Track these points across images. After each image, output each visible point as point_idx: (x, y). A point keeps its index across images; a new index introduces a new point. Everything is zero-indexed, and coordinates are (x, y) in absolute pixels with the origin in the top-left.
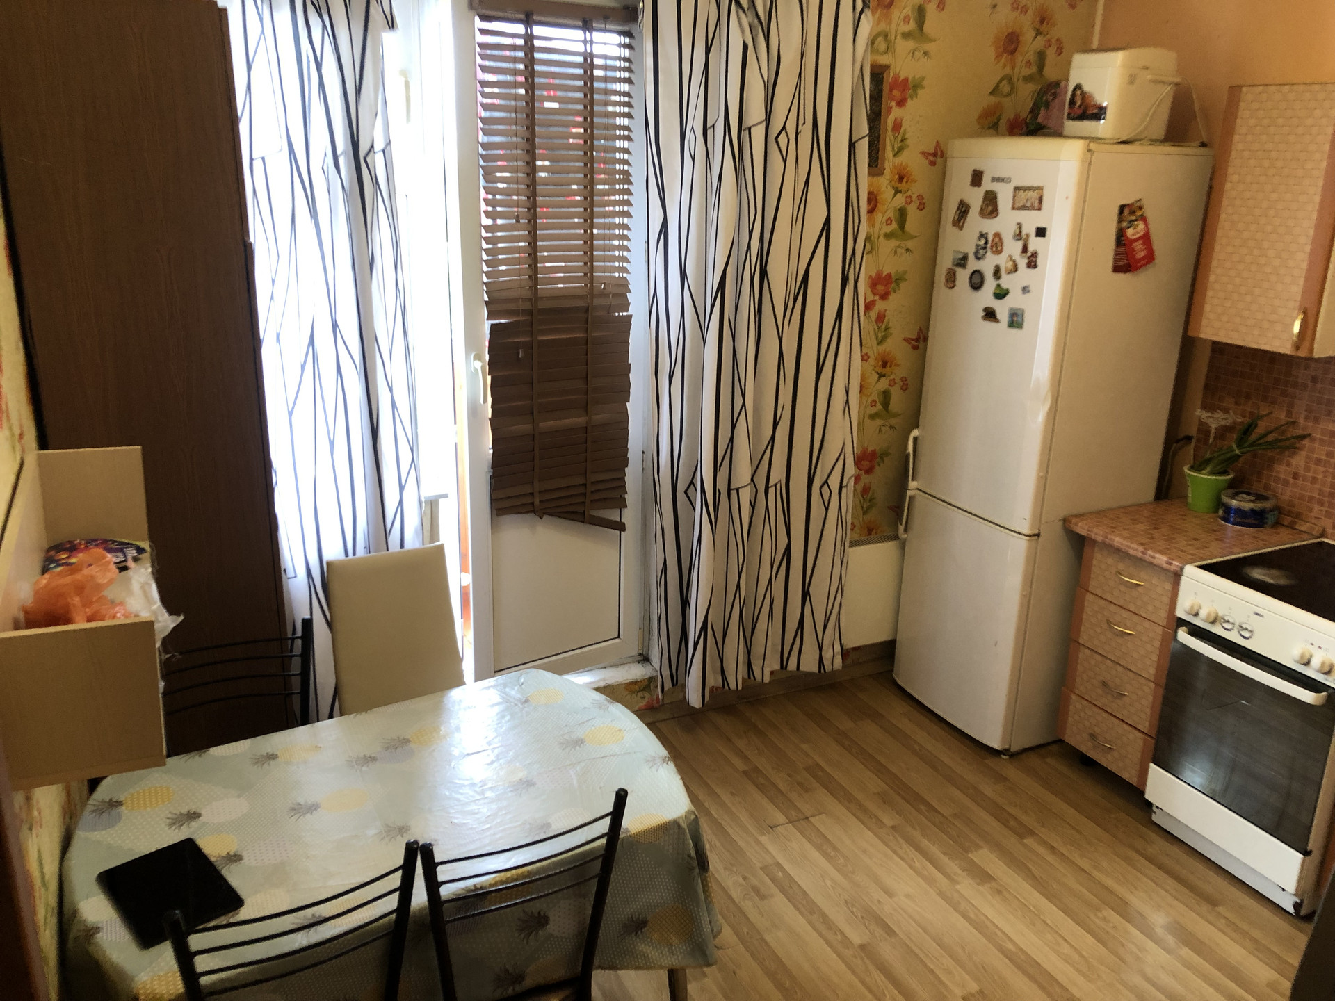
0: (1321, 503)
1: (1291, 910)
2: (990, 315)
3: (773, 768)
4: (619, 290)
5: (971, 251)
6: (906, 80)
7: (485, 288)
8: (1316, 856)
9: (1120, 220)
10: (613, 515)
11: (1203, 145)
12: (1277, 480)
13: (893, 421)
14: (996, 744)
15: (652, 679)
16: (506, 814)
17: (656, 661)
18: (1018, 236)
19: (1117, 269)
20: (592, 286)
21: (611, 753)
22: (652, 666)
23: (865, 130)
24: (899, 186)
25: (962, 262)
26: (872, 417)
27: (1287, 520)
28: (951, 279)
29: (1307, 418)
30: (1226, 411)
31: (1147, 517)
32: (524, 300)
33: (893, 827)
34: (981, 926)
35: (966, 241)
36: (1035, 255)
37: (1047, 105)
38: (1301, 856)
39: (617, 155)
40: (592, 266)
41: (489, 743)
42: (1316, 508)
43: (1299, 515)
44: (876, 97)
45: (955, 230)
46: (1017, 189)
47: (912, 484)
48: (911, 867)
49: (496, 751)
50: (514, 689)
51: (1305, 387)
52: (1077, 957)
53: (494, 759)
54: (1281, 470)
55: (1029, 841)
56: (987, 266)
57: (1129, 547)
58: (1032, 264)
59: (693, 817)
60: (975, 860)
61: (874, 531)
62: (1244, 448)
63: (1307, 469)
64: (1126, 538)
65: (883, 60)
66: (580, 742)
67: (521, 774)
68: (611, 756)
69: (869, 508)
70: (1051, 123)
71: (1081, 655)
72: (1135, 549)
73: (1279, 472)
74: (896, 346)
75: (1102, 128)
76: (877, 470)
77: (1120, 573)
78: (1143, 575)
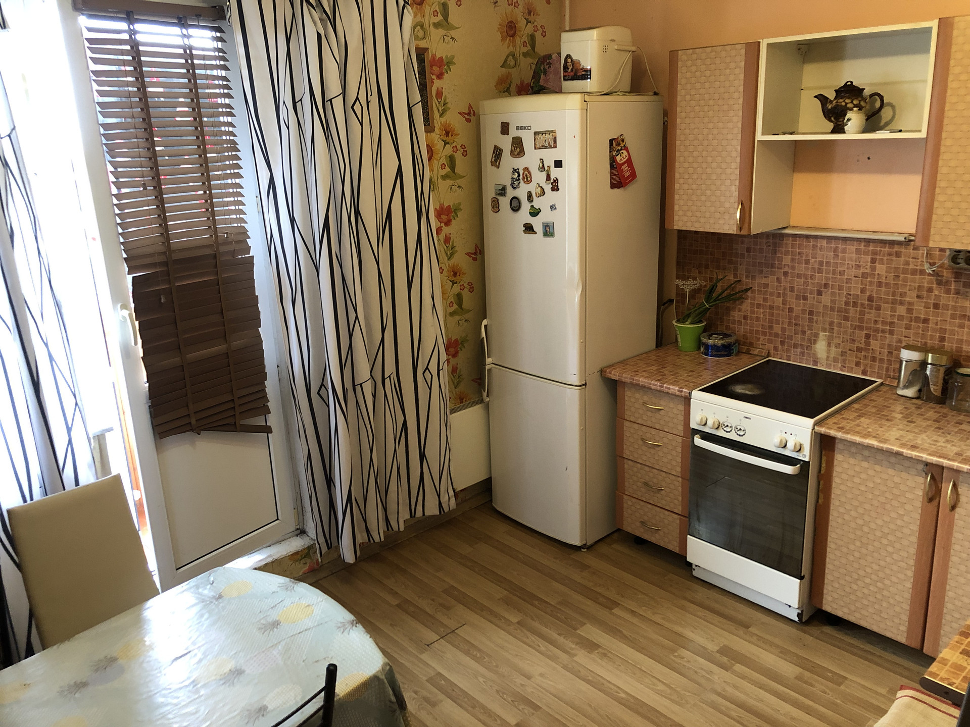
0: (764, 334)
1: (796, 619)
2: (529, 229)
3: (419, 597)
4: (240, 238)
5: (507, 182)
6: (441, 58)
7: (123, 248)
8: (807, 578)
9: (611, 151)
10: (259, 421)
11: (656, 94)
12: (734, 323)
13: (467, 316)
14: (577, 542)
15: (310, 548)
16: (223, 706)
17: (312, 532)
18: (542, 168)
19: (613, 186)
20: (216, 236)
21: (305, 628)
22: (309, 536)
23: (418, 97)
24: (448, 139)
25: (502, 191)
26: (452, 314)
27: (745, 348)
28: (496, 206)
29: (747, 277)
30: (694, 279)
31: (655, 360)
32: (160, 254)
33: (518, 623)
34: (598, 684)
35: (503, 175)
36: (556, 181)
37: (545, 73)
38: (799, 581)
39: (223, 129)
40: (214, 220)
41: (194, 643)
42: (762, 338)
43: (751, 344)
44: (422, 72)
45: (494, 168)
46: (535, 133)
47: (489, 360)
48: (537, 651)
49: (203, 649)
50: (206, 589)
51: (743, 256)
52: (669, 691)
53: (202, 657)
54: (736, 315)
55: (616, 611)
56: (522, 192)
57: (651, 384)
58: (555, 188)
59: (388, 668)
60: (582, 634)
61: (464, 400)
62: (711, 303)
63: (752, 312)
64: (646, 378)
65: (423, 44)
66: (276, 624)
67: (231, 665)
68: (306, 630)
69: (458, 383)
70: (550, 85)
71: (626, 466)
72: (655, 384)
73: (734, 316)
74: (461, 259)
75: (589, 85)
76: (460, 354)
77: (645, 403)
78: (662, 402)
